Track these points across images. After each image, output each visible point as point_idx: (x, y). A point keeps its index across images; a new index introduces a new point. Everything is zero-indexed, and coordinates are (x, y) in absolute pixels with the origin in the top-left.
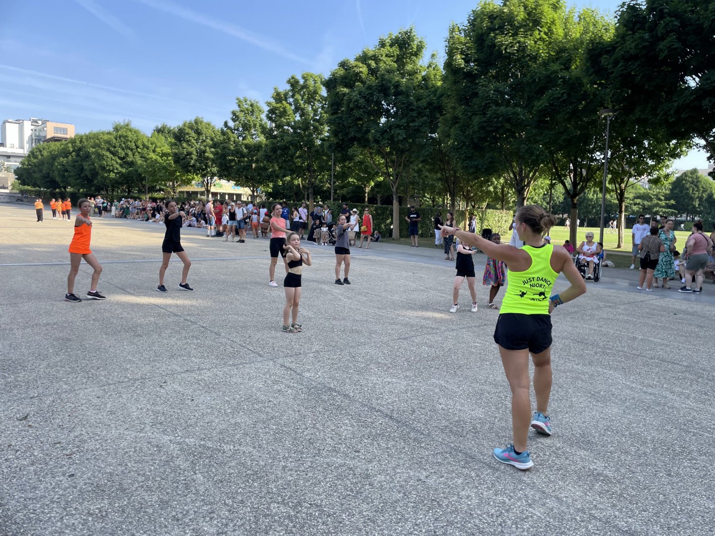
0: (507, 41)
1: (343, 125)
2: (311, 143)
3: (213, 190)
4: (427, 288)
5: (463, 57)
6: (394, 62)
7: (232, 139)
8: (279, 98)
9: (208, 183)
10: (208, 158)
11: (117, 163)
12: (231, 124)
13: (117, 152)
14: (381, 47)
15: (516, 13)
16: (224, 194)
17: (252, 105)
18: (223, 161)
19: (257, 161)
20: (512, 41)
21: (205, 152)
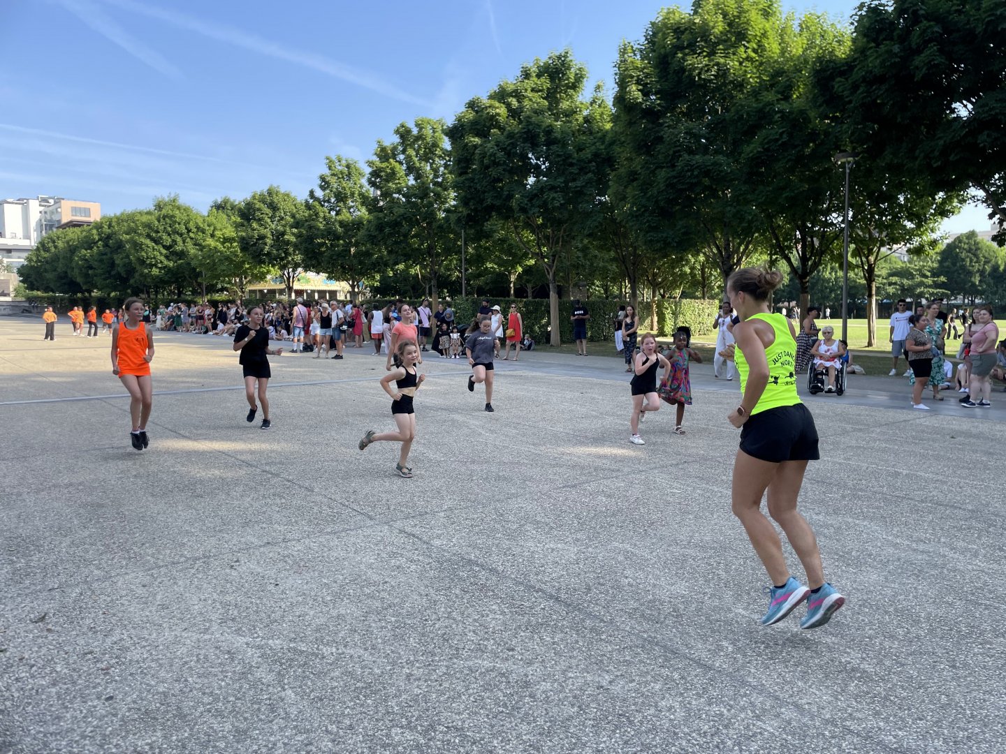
0: (701, 63)
1: (476, 189)
2: (431, 216)
3: (297, 286)
4: (601, 414)
5: (640, 87)
6: (544, 98)
7: (322, 215)
8: (384, 154)
9: (289, 277)
10: (288, 243)
11: (161, 254)
12: (319, 193)
13: (162, 239)
14: (525, 78)
15: (711, 24)
16: (313, 292)
17: (348, 166)
18: (310, 246)
19: (356, 245)
20: (707, 63)
21: (283, 234)
